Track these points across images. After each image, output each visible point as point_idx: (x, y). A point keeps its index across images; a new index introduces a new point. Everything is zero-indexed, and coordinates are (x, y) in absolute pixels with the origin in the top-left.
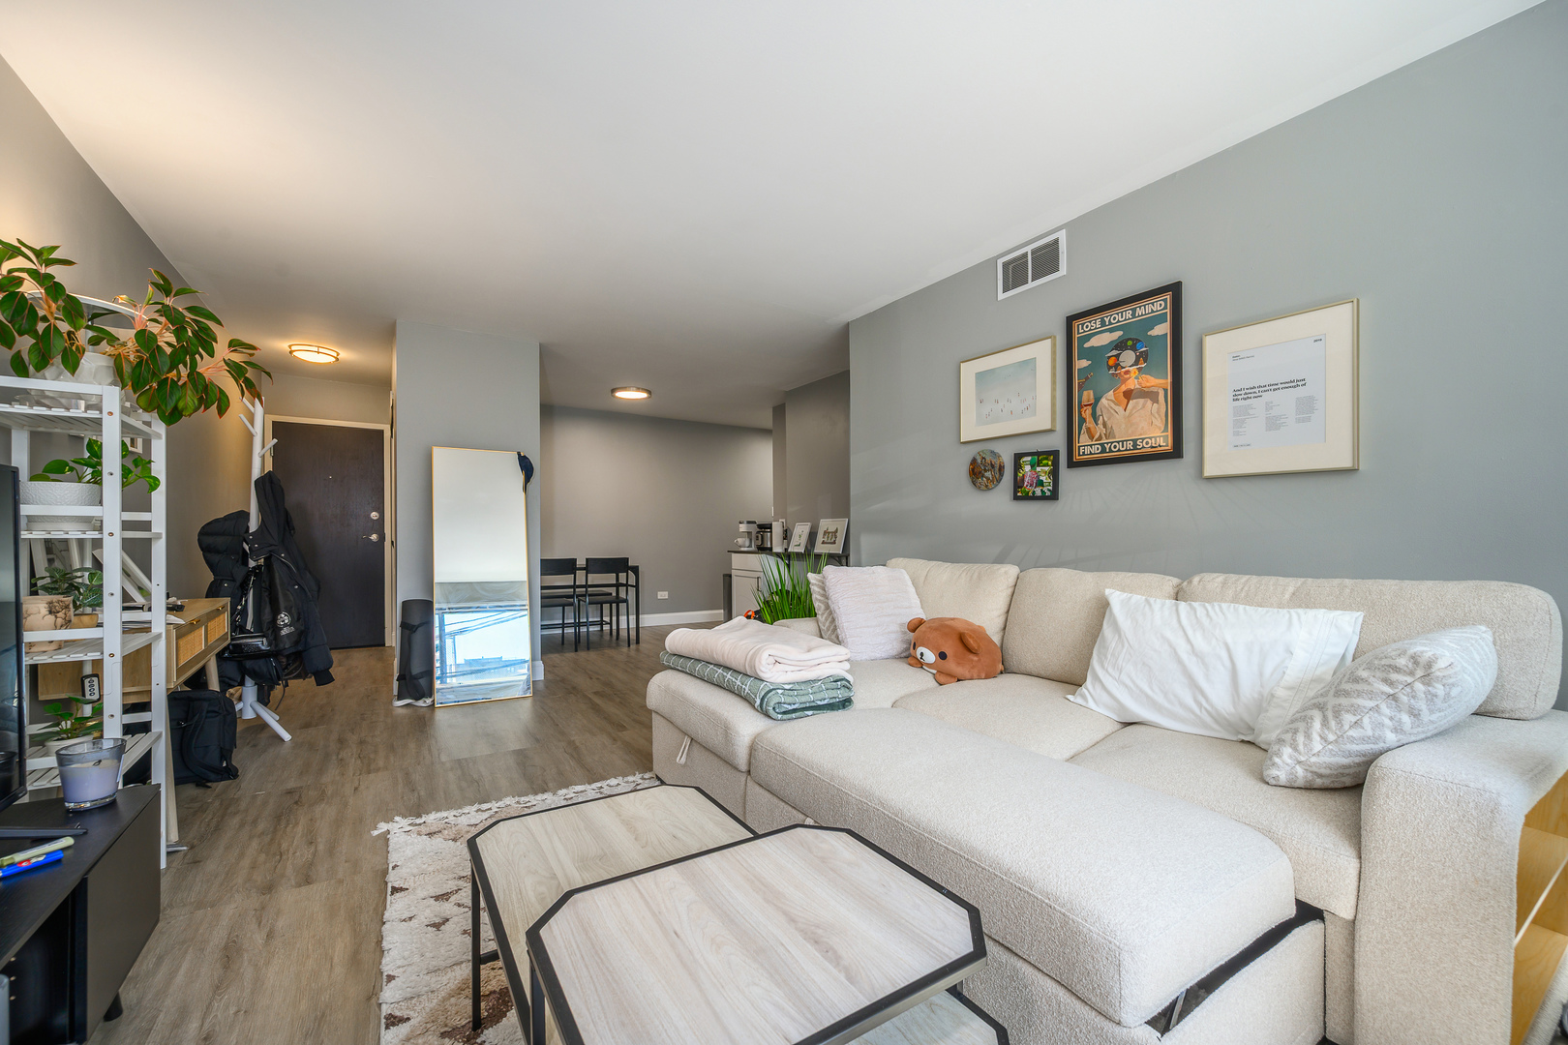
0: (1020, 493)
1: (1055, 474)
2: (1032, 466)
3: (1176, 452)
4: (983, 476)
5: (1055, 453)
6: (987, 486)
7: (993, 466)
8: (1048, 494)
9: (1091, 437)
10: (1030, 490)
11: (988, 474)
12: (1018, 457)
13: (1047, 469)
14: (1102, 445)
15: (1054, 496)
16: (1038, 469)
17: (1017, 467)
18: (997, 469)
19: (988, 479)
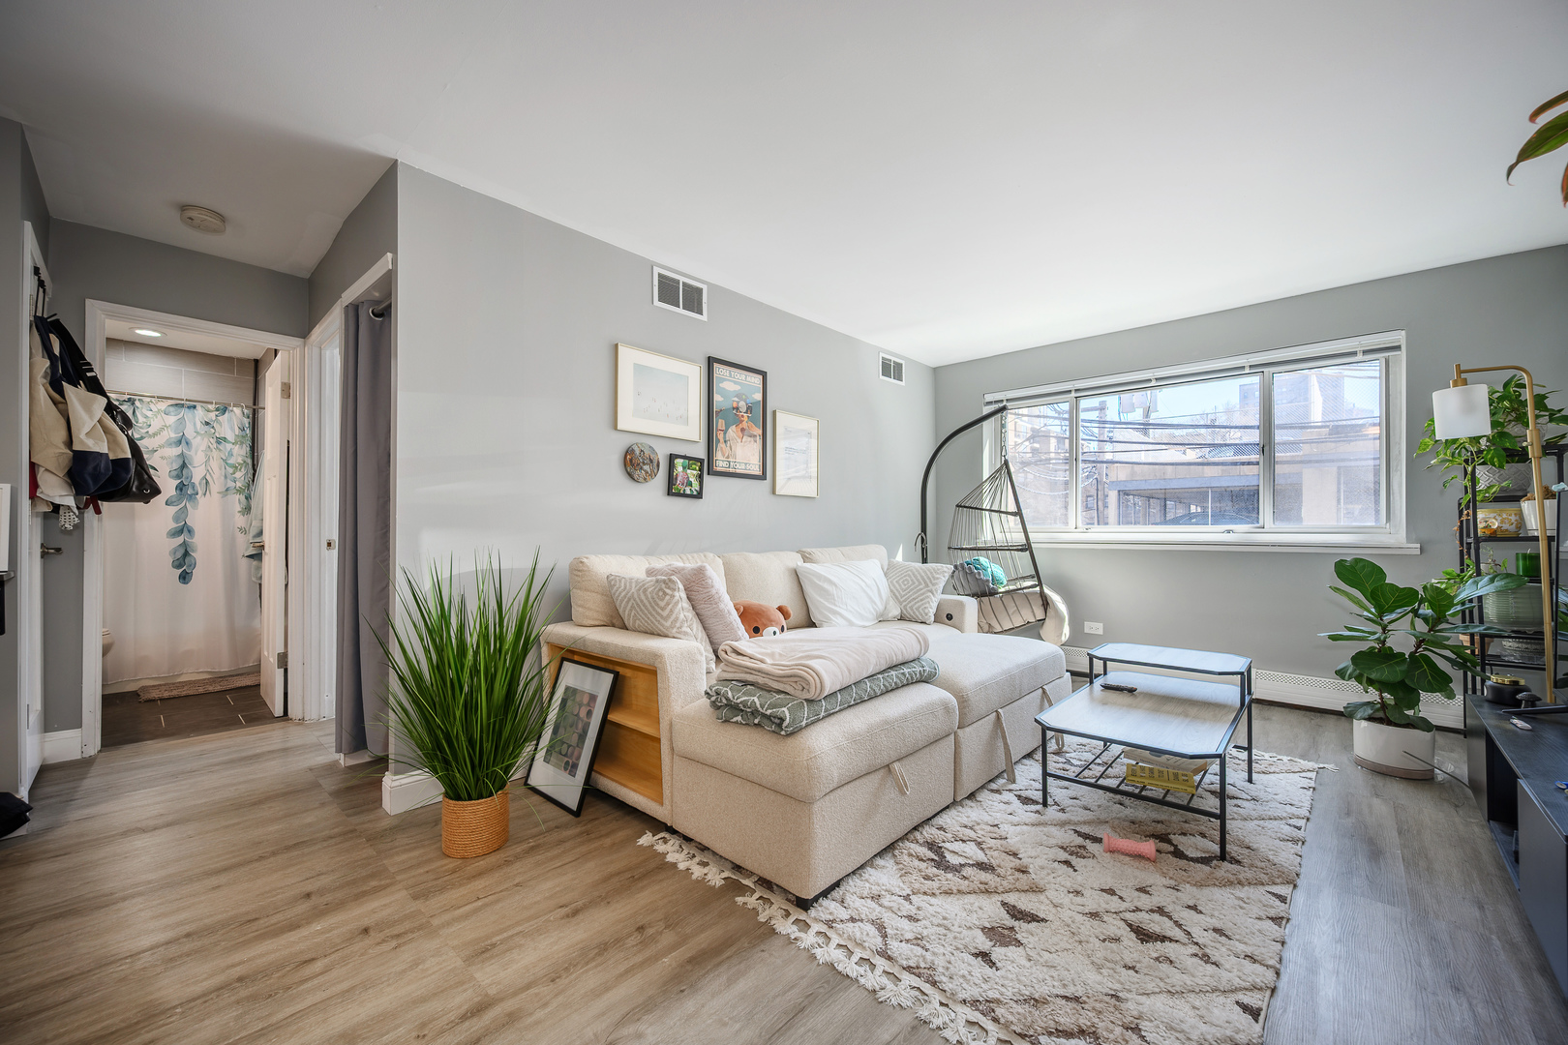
0: (671, 490)
1: (700, 477)
2: (684, 468)
3: (763, 477)
4: (641, 468)
5: (701, 461)
6: (645, 479)
7: (651, 461)
8: (695, 493)
9: (724, 455)
10: (682, 488)
11: (646, 467)
12: (672, 458)
13: (695, 472)
14: (729, 462)
15: (699, 495)
16: (689, 471)
17: (671, 466)
18: (655, 464)
19: (647, 472)
